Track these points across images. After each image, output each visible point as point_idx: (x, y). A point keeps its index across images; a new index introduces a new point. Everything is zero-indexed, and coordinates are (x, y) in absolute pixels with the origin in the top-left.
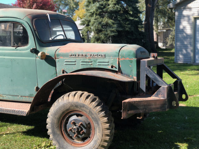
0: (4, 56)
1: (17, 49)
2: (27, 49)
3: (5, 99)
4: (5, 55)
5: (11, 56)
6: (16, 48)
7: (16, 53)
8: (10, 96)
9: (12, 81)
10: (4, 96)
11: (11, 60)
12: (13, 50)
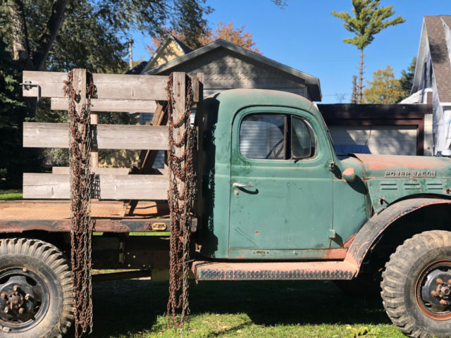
0: (273, 176)
1: (298, 164)
2: (316, 164)
3: (267, 257)
4: (274, 174)
5: (287, 177)
6: (295, 162)
7: (297, 170)
8: (277, 251)
9: (286, 221)
10: (266, 251)
11: (289, 183)
12: (290, 165)
